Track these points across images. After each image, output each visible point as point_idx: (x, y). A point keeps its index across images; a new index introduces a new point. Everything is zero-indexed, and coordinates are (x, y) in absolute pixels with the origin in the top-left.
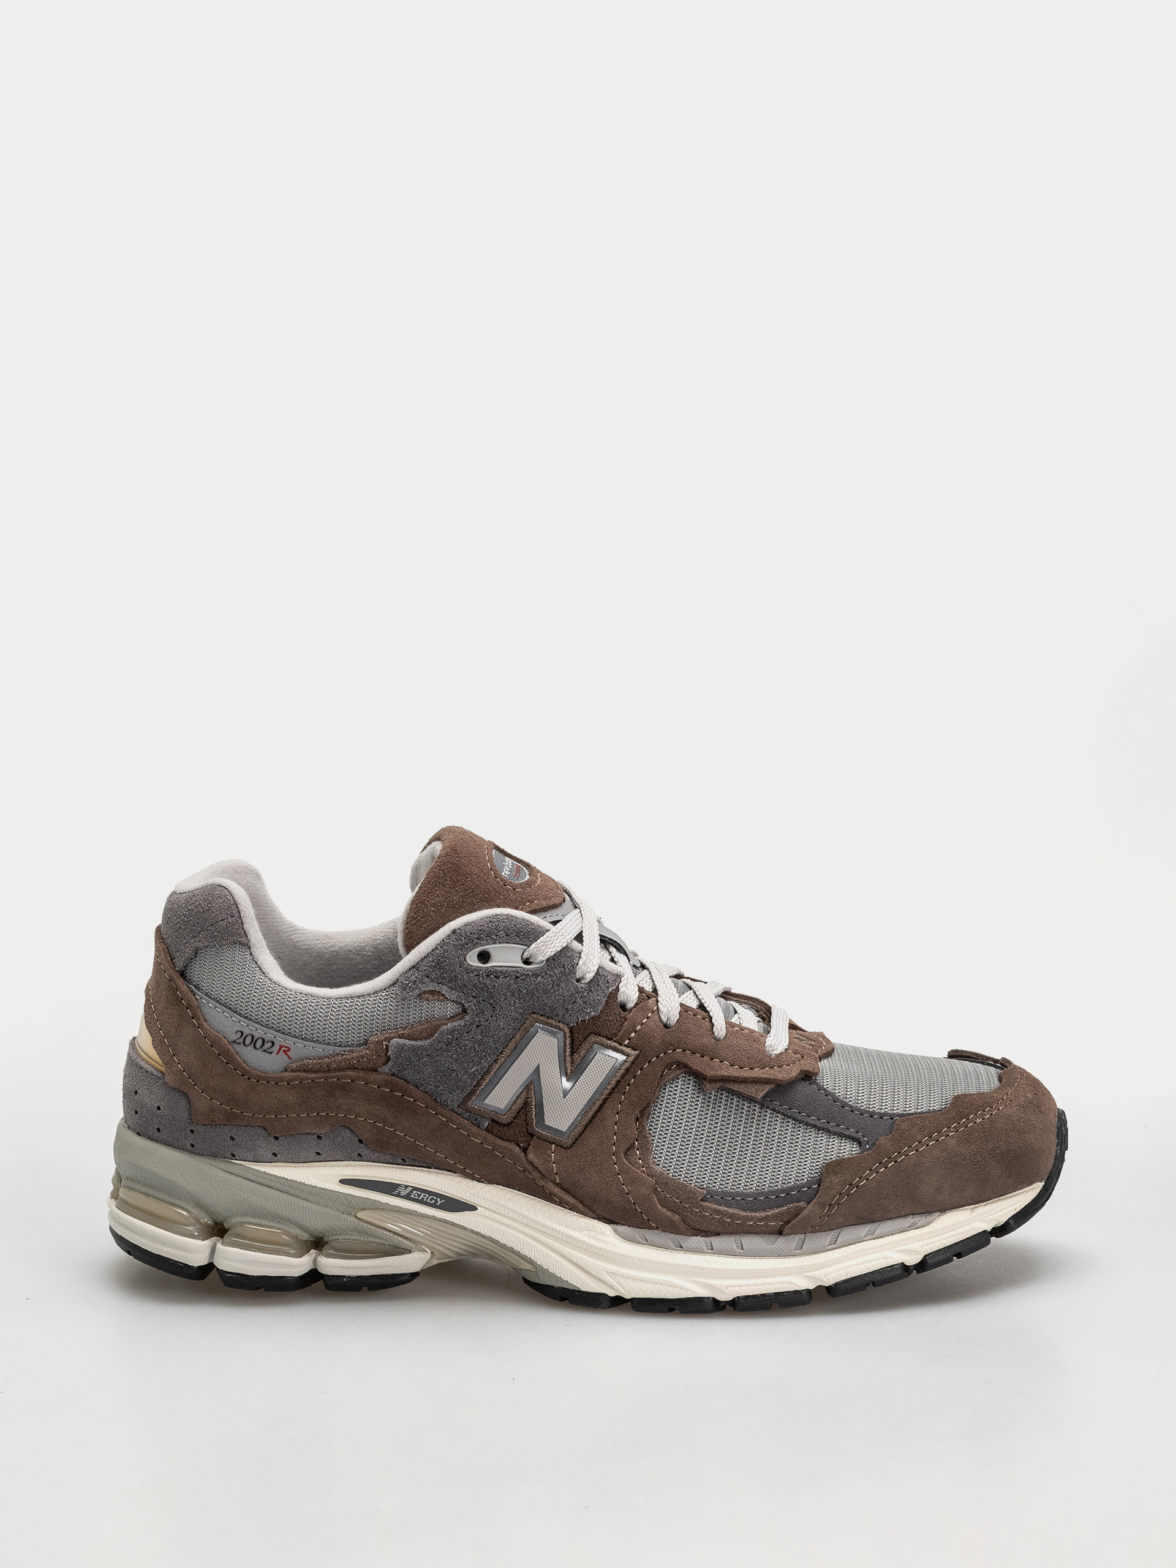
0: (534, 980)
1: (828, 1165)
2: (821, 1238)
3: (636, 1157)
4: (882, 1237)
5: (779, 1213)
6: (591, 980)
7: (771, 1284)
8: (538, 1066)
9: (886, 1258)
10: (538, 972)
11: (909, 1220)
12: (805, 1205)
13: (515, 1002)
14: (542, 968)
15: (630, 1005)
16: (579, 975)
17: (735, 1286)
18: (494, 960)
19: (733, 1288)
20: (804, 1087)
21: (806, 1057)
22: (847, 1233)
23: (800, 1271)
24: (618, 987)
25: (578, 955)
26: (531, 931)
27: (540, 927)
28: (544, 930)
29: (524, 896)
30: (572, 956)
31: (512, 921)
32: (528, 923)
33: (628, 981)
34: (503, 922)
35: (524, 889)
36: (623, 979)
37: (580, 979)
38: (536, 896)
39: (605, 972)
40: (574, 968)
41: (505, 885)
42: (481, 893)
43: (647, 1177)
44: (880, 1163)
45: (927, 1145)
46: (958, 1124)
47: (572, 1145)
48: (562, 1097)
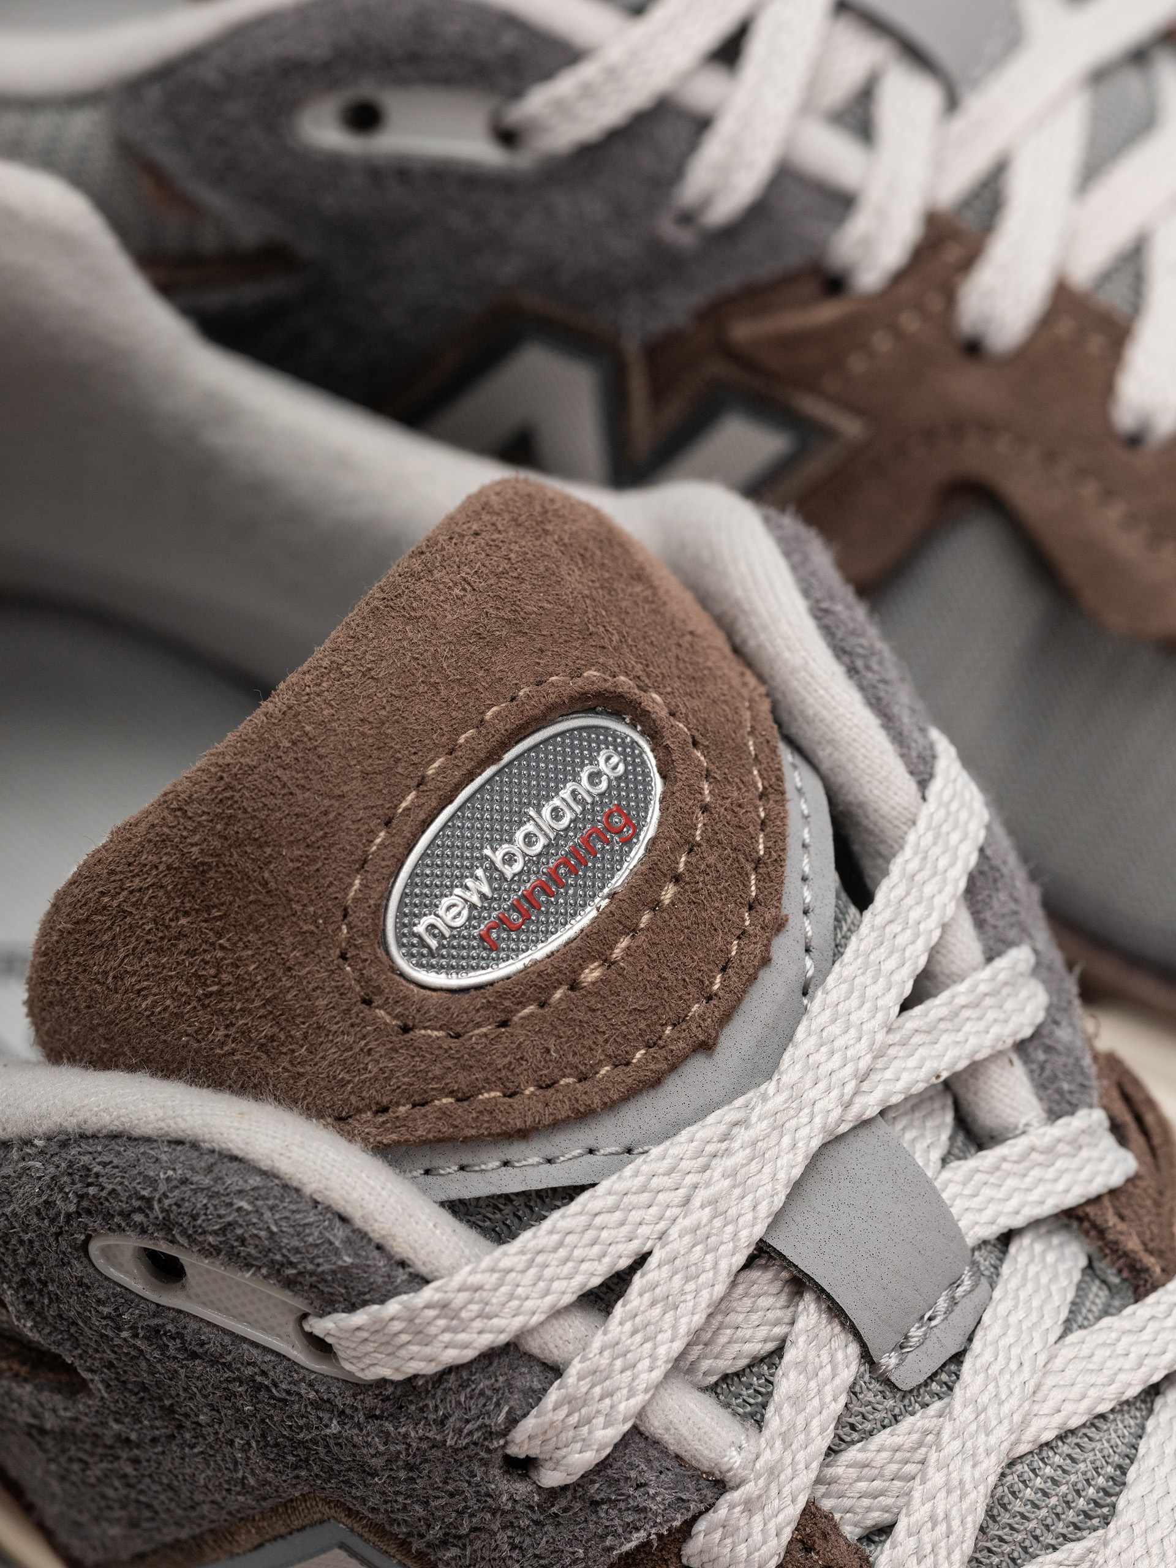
6: (565, 1489)
10: (340, 1401)
13: (249, 1444)
16: (517, 1451)
18: (191, 1292)
24: (690, 1523)
25: (536, 1385)
26: (334, 1272)
27: (390, 1257)
28: (401, 1276)
29: (437, 1070)
30: (497, 1391)
31: (272, 1209)
32: (339, 1234)
33: (750, 1506)
34: (231, 1204)
35: (459, 1029)
36: (728, 1497)
37: (523, 1467)
38: (508, 1067)
39: (649, 1461)
40: (491, 1435)
41: (368, 1002)
42: (250, 1013)
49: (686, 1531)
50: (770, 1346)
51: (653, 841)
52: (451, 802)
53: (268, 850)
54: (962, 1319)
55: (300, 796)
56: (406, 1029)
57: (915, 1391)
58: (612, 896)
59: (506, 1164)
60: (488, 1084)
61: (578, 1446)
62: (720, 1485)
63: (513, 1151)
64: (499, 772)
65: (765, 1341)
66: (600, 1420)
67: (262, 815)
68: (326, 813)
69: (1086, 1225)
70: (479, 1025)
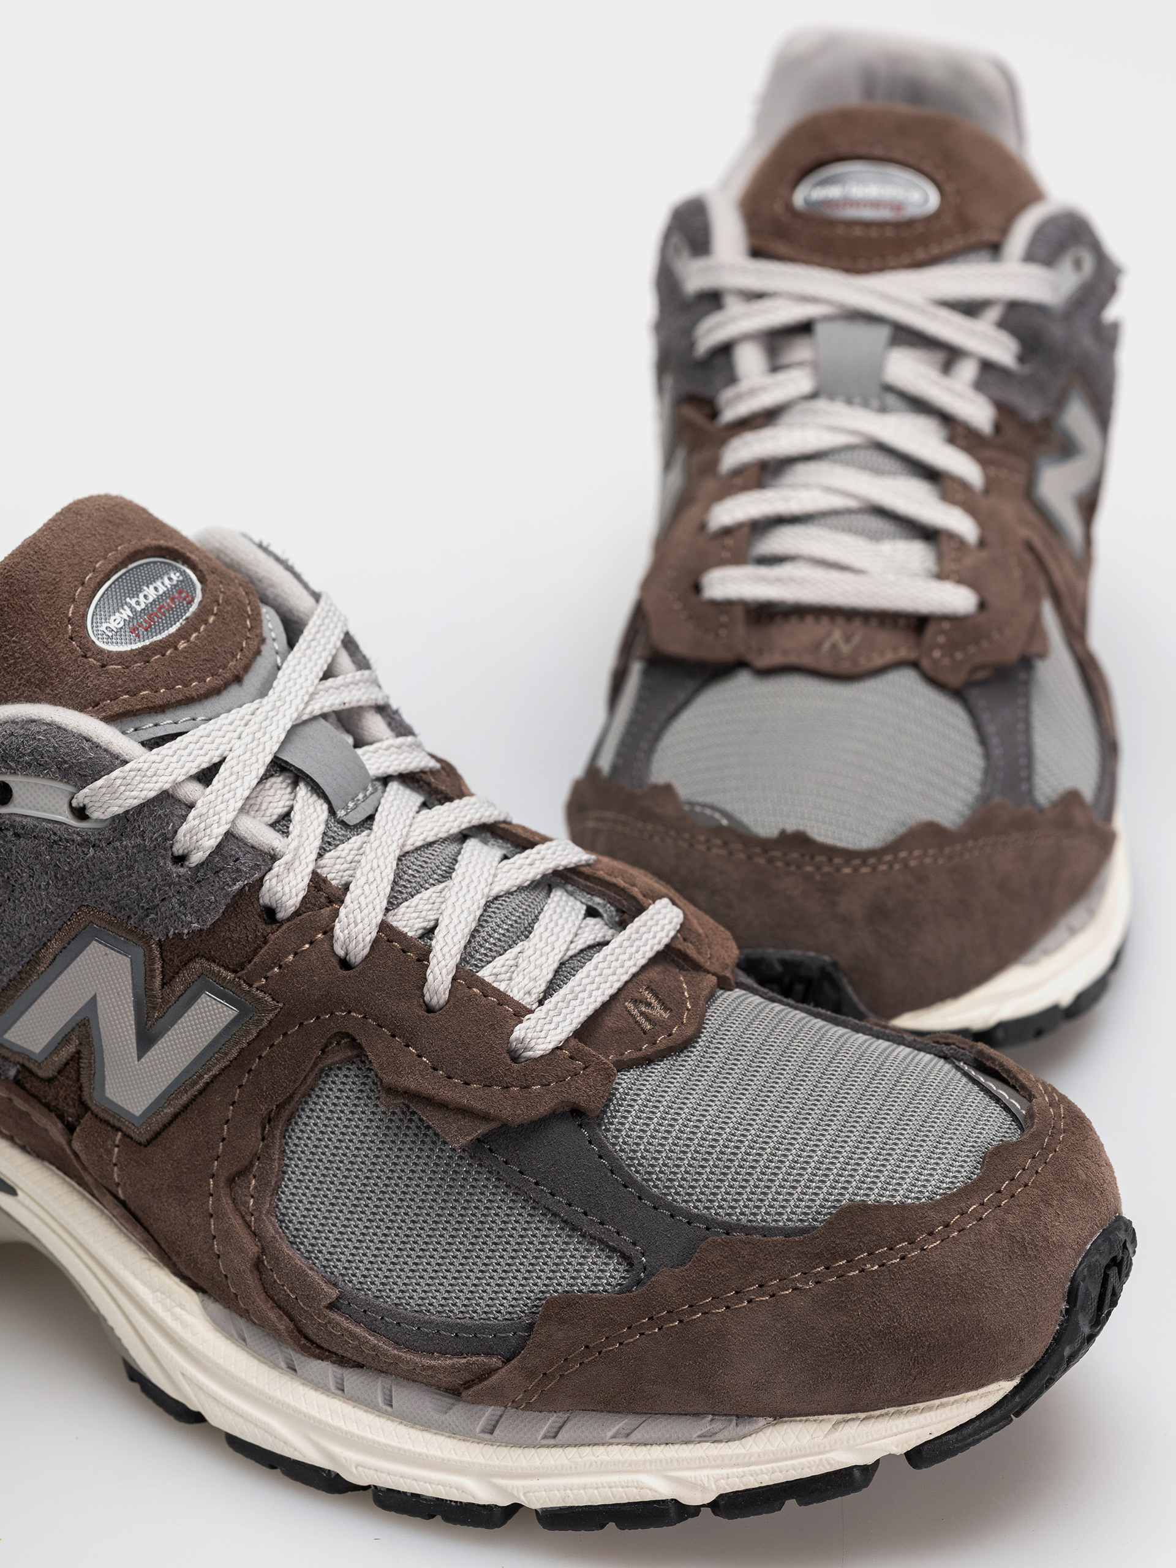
0: (83, 852)
1: (552, 1302)
2: (529, 1422)
3: (246, 1192)
4: (645, 1445)
5: (453, 1366)
6: (202, 864)
7: (430, 1483)
8: (94, 998)
9: (642, 1488)
10: (92, 839)
11: (705, 1425)
12: (500, 1364)
13: (48, 884)
14: (100, 831)
15: (281, 915)
16: (178, 849)
17: (370, 1469)
18: (16, 802)
19: (366, 1470)
20: (563, 1133)
21: (591, 1069)
22: (581, 1424)
23: (484, 1474)
24: (262, 878)
25: (184, 813)
26: (86, 763)
27: (111, 754)
28: (117, 762)
29: (120, 682)
30: (166, 816)
31: (54, 737)
32: (87, 745)
33: (289, 867)
34: (35, 738)
35: (127, 664)
36: (277, 863)
37: (181, 859)
38: (152, 679)
39: (239, 848)
40: (166, 839)
41: (85, 656)
42: (30, 669)
43: (247, 1240)
44: (651, 1318)
45: (750, 1302)
46: (827, 1268)
47: (149, 1142)
48: (136, 1059)
49: (260, 882)
50: (286, 809)
51: (201, 602)
52: (109, 579)
53: (31, 596)
54: (372, 801)
55: (42, 573)
56: (103, 666)
57: (355, 826)
58: (187, 619)
59: (156, 725)
60: (144, 688)
61: (207, 838)
62: (274, 858)
63: (158, 718)
64: (128, 572)
65: (284, 807)
66: (215, 826)
67: (26, 580)
68: (54, 579)
69: (421, 783)
70: (136, 662)
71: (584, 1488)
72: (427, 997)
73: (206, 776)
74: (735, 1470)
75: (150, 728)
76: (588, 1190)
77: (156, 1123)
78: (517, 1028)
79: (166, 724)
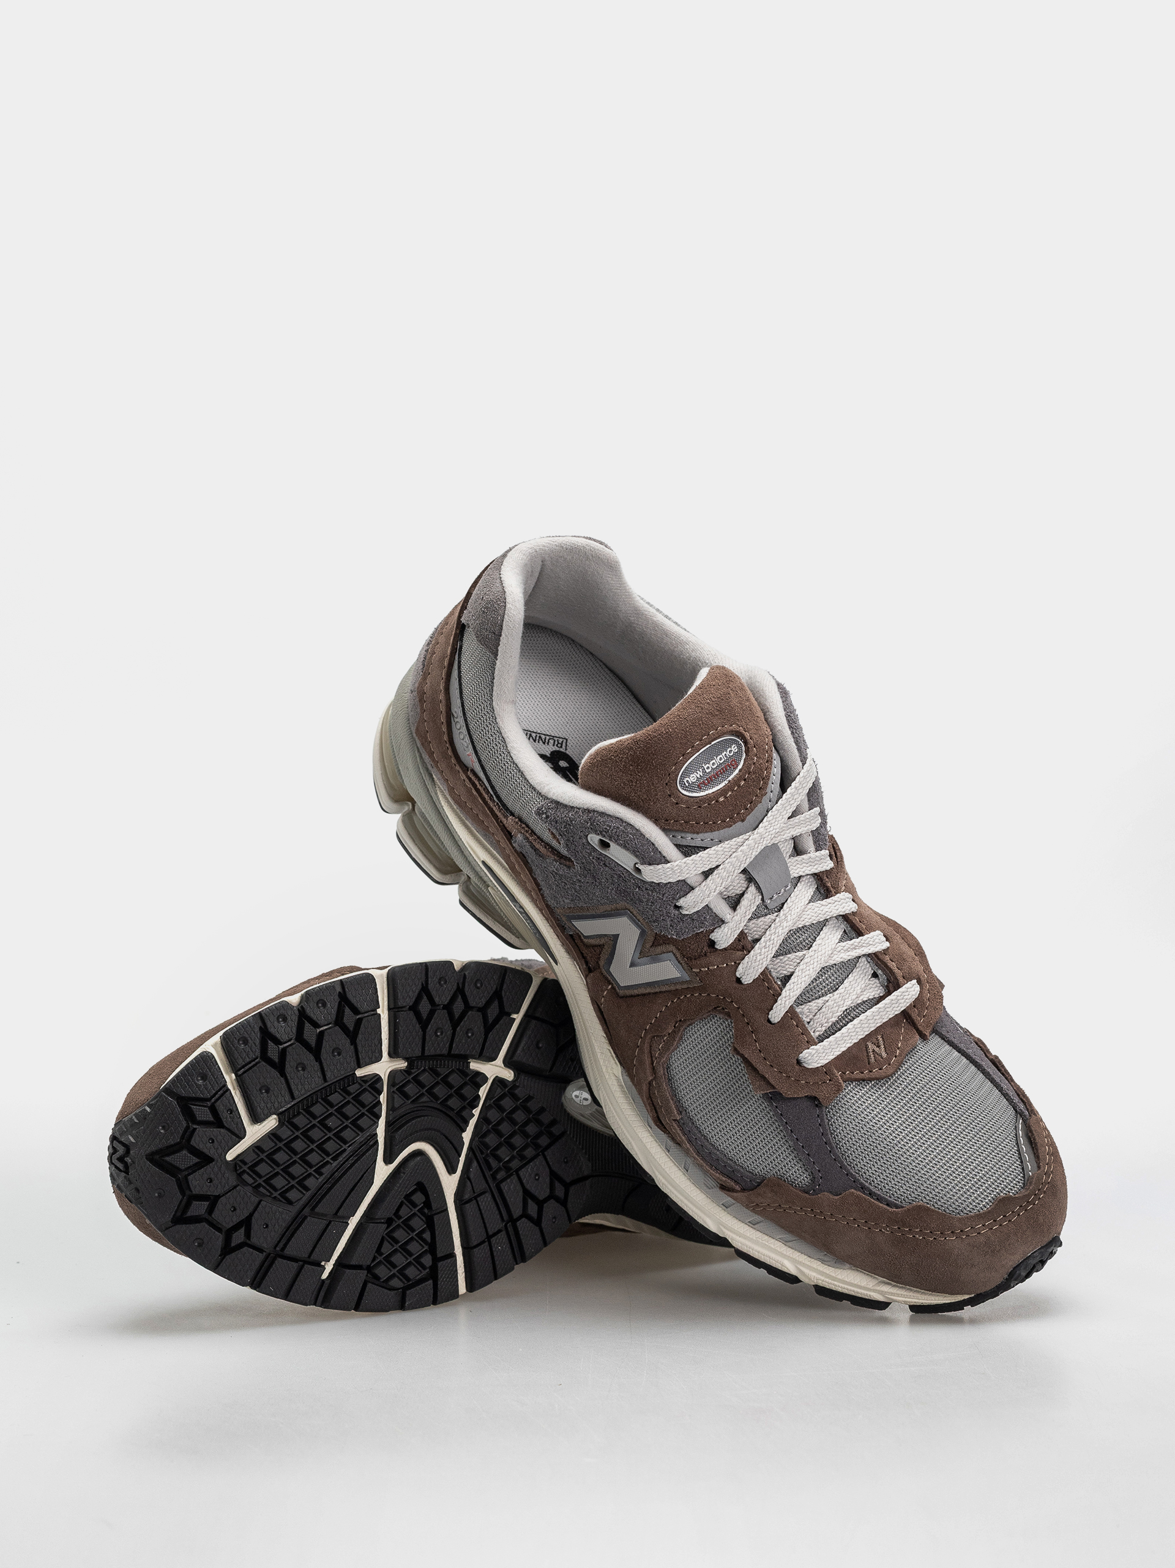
0: (634, 886)
1: (773, 1177)
3: (657, 1046)
4: (792, 1249)
5: (719, 1177)
6: (689, 915)
7: (692, 1210)
8: (619, 935)
10: (639, 883)
11: (822, 1254)
12: (739, 1190)
14: (644, 883)
15: (718, 948)
16: (680, 905)
18: (612, 853)
20: (808, 1108)
22: (768, 1226)
23: (716, 1221)
24: (714, 930)
25: (687, 891)
26: (647, 855)
27: (661, 855)
28: (662, 860)
29: (682, 814)
30: (678, 890)
32: (650, 847)
33: (728, 928)
35: (690, 806)
36: (724, 925)
38: (698, 817)
39: (708, 914)
40: (674, 900)
41: (670, 796)
43: (649, 1071)
44: (812, 1210)
45: (858, 1226)
46: (899, 1228)
47: (622, 997)
48: (628, 966)
50: (742, 893)
53: (655, 756)
54: (786, 895)
56: (677, 803)
57: (772, 910)
58: (729, 781)
59: (692, 838)
60: (693, 819)
61: (693, 907)
62: (723, 923)
63: (694, 836)
65: (741, 891)
66: (699, 902)
68: (670, 750)
69: (819, 877)
70: (694, 806)
71: (758, 1252)
72: (769, 1016)
73: (707, 874)
74: (827, 1280)
75: (689, 839)
76: (808, 1138)
77: (628, 992)
78: (806, 1051)
79: (697, 840)
